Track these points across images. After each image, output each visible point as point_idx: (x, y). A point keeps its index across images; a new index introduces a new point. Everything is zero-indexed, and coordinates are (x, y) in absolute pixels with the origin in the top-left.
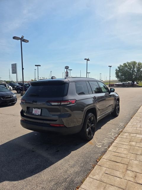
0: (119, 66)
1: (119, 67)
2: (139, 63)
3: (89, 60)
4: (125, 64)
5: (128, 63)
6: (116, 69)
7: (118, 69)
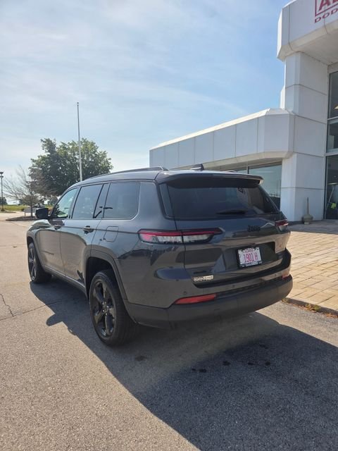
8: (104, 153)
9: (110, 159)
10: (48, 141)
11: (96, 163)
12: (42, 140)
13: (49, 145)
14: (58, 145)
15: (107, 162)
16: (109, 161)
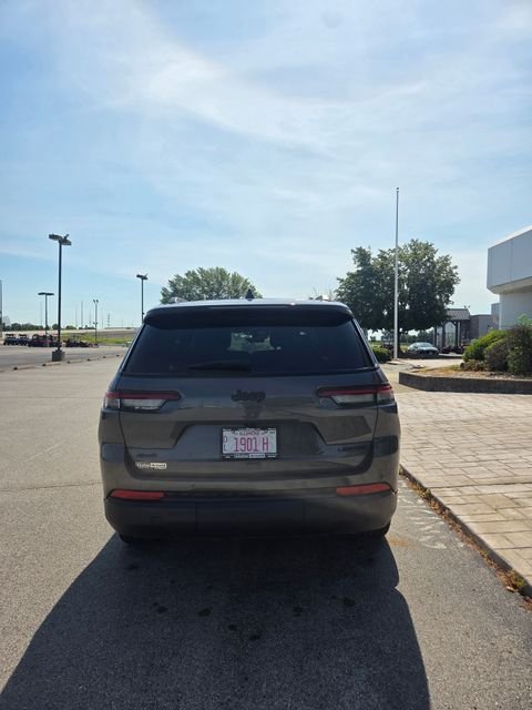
0: (172, 278)
1: (172, 284)
2: (234, 276)
3: (69, 243)
4: (194, 273)
5: (202, 271)
6: (165, 289)
7: (170, 290)
8: (446, 259)
9: (456, 267)
10: (360, 250)
11: (429, 276)
12: (352, 251)
13: (362, 256)
14: (375, 254)
15: (451, 271)
16: (454, 271)
